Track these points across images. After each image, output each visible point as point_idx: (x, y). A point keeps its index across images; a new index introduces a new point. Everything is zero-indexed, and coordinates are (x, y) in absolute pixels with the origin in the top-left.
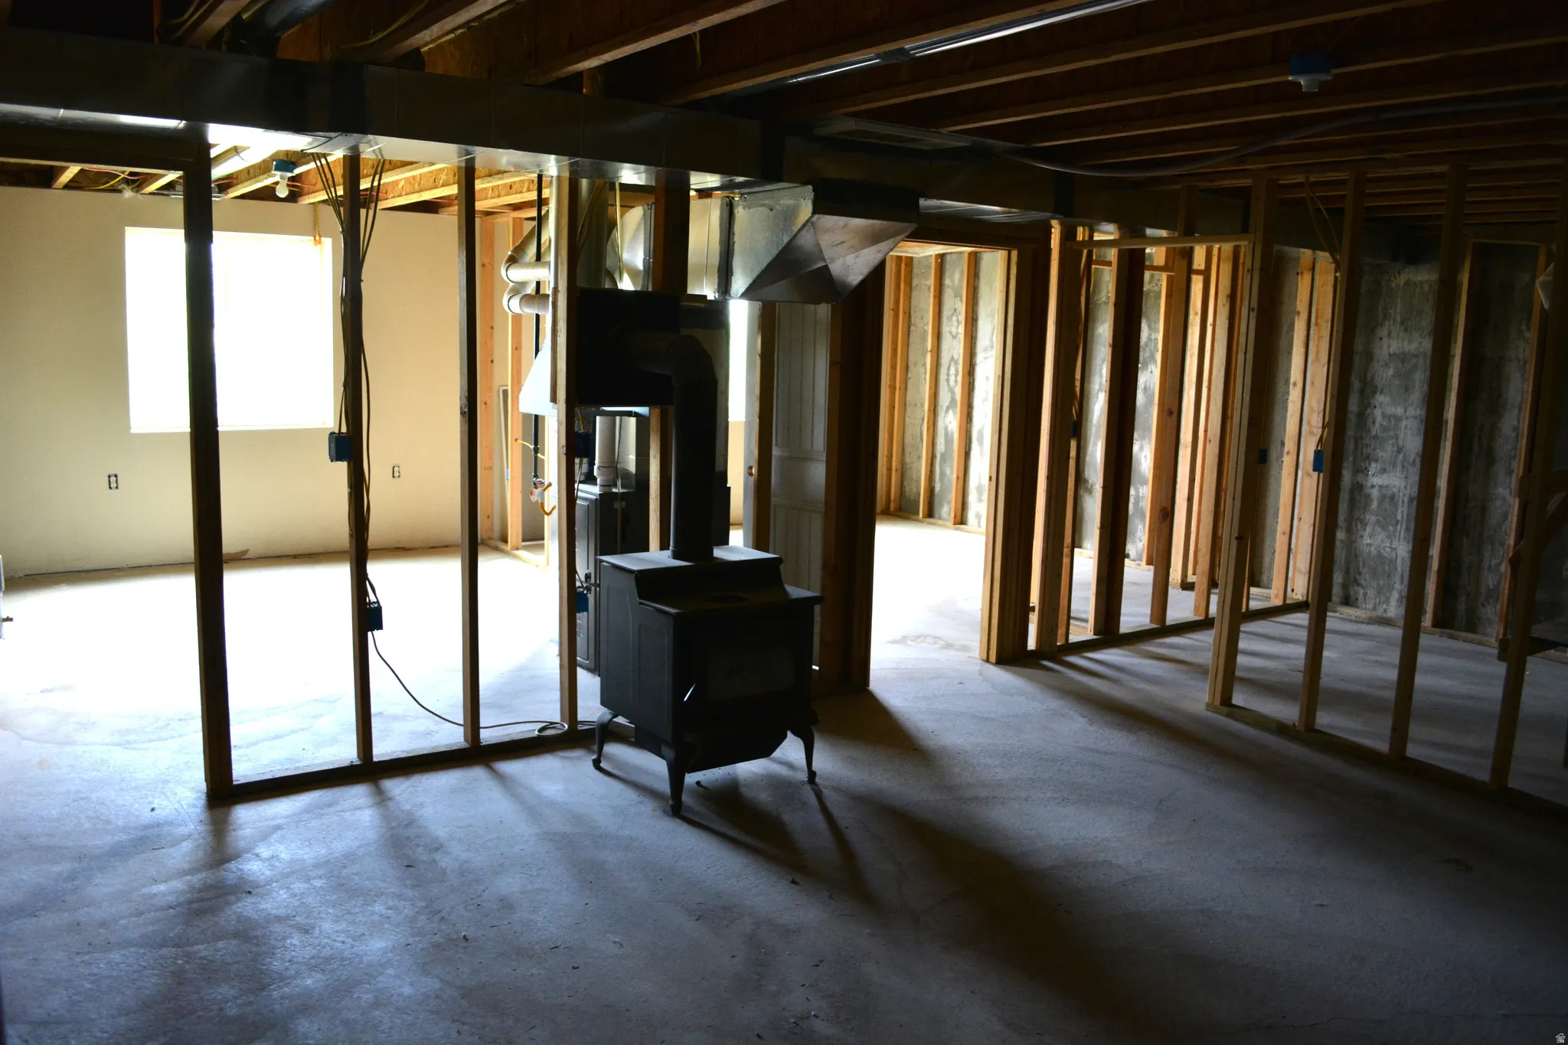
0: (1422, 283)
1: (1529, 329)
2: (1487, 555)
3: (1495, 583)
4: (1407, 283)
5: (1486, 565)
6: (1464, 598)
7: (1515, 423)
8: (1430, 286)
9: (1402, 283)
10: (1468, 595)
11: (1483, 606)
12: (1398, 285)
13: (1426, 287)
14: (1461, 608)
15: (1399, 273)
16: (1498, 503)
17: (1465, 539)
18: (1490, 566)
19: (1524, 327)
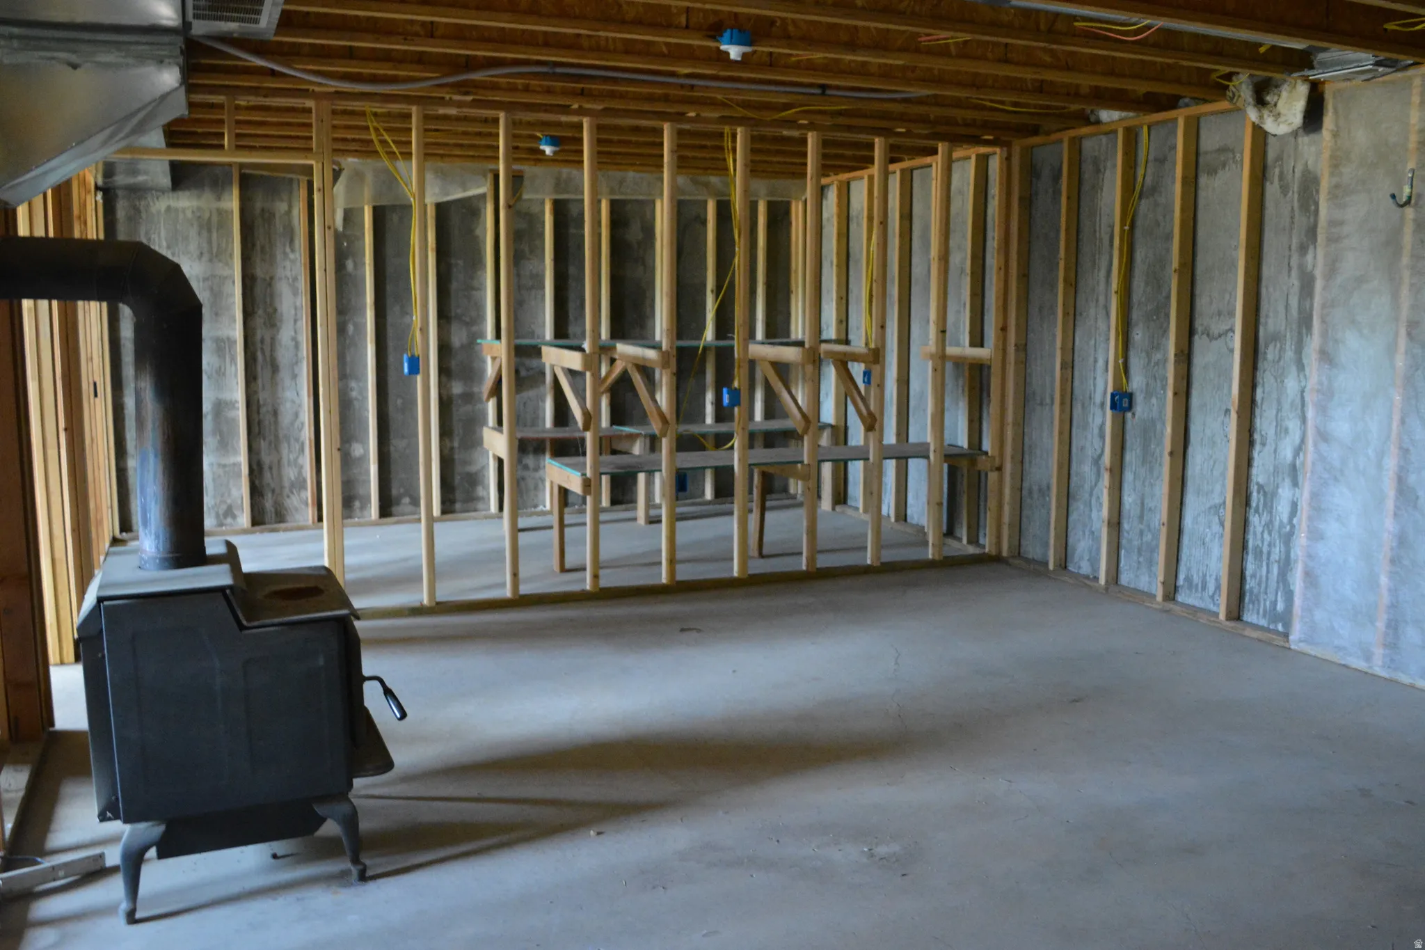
0: (184, 210)
1: (293, 251)
2: (285, 452)
3: (296, 474)
4: (169, 209)
5: (285, 461)
6: (270, 495)
7: (293, 333)
8: (193, 212)
9: (163, 209)
10: (273, 491)
11: (288, 497)
12: (159, 212)
13: (189, 214)
14: (269, 504)
15: (157, 198)
16: (288, 405)
17: (262, 441)
18: (289, 461)
19: (288, 250)
